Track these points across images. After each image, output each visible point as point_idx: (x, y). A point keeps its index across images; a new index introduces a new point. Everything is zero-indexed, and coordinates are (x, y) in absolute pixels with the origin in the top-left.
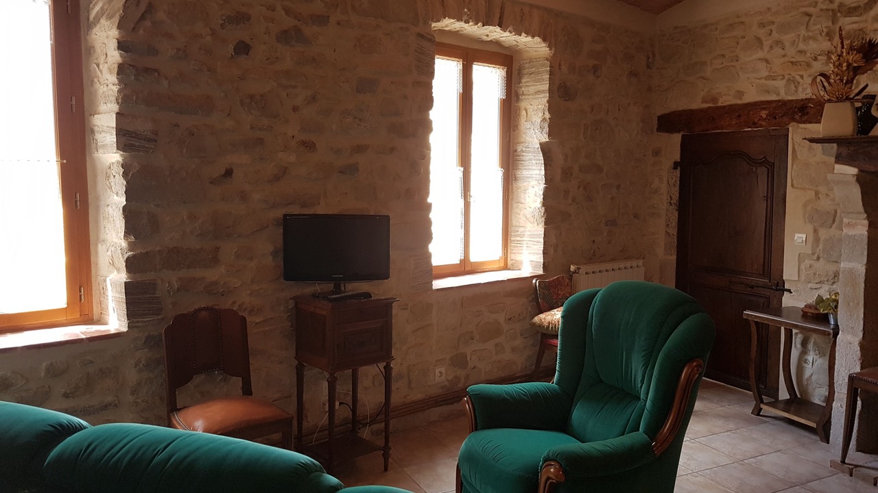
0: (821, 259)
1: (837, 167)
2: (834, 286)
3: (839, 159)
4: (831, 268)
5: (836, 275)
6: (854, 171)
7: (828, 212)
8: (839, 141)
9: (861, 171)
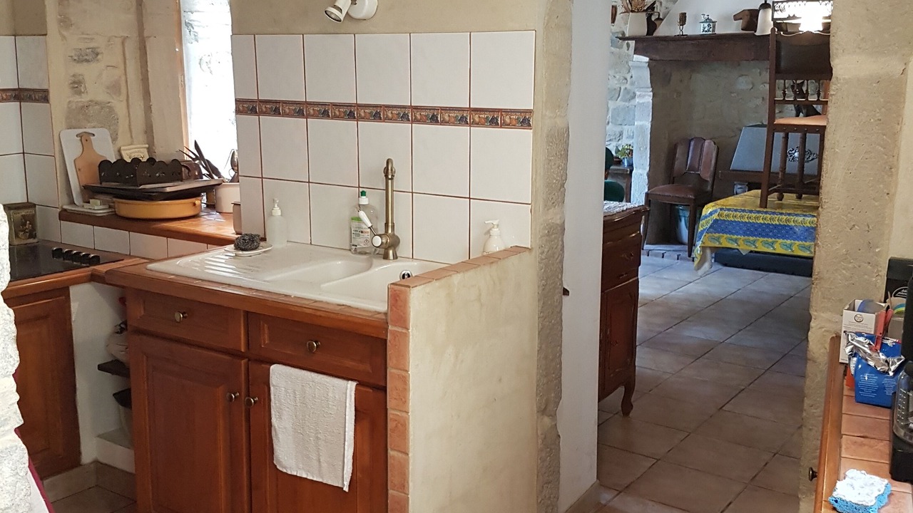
0: (610, 124)
1: (635, 56)
2: (620, 142)
3: (637, 52)
4: (618, 129)
5: (621, 134)
6: (647, 59)
7: (615, 89)
8: (637, 39)
9: (650, 59)
